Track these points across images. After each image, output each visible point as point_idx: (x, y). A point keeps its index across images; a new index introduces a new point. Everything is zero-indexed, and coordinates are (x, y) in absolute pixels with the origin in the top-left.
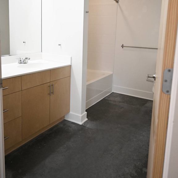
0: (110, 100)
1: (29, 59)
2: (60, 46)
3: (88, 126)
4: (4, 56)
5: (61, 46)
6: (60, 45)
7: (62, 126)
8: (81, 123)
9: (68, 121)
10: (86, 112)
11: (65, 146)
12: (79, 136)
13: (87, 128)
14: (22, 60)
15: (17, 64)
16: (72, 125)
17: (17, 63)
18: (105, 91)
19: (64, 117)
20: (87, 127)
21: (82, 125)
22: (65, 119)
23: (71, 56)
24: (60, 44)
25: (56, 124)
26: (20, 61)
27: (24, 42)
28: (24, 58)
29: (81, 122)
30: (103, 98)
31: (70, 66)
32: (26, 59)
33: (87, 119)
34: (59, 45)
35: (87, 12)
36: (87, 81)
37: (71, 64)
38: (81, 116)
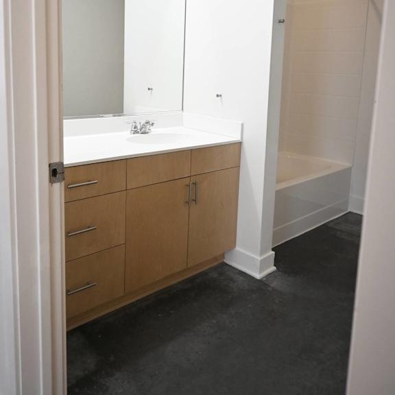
0: (341, 231)
1: (153, 124)
2: (219, 98)
3: (275, 284)
4: (102, 117)
5: (221, 100)
6: (221, 96)
7: (215, 275)
8: (258, 276)
9: (231, 266)
10: (274, 252)
11: (215, 322)
12: (250, 306)
13: (270, 289)
14: (139, 127)
15: (127, 133)
16: (238, 276)
17: (129, 132)
18: (330, 206)
19: (223, 256)
20: (272, 285)
21: (260, 281)
22: (225, 261)
23: (241, 122)
24: (219, 94)
25: (205, 269)
26: (135, 128)
27: (149, 89)
28: (143, 122)
29: (260, 273)
30: (323, 223)
31: (239, 145)
32: (147, 123)
33: (274, 268)
34: (218, 96)
35: (280, 22)
36: (278, 181)
37: (242, 139)
38: (259, 258)
